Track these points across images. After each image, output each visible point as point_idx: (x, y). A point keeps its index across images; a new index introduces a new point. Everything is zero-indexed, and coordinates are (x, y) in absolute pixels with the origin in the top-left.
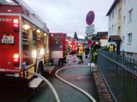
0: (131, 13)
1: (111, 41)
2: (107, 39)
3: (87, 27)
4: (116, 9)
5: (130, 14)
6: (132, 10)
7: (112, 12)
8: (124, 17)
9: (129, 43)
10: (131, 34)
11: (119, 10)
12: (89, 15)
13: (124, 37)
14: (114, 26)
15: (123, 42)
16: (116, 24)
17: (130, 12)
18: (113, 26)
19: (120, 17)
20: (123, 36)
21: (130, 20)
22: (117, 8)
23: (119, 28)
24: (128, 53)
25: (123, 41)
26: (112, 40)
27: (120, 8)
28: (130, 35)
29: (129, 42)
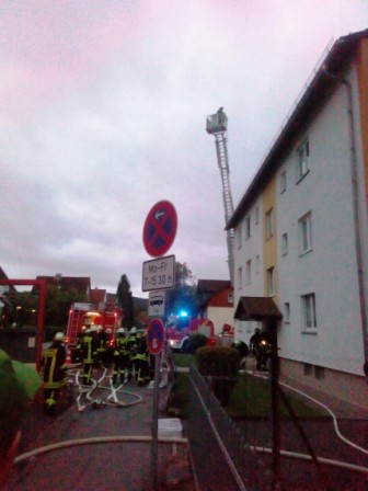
0: (304, 223)
1: (243, 316)
2: (231, 305)
3: (145, 263)
4: (257, 209)
5: (305, 228)
6: (309, 214)
7: (246, 217)
8: (285, 236)
9: (309, 330)
10: (313, 295)
11: (268, 213)
12: (157, 216)
13: (287, 304)
14: (253, 264)
15: (288, 323)
16: (258, 257)
17: (303, 221)
18: (249, 263)
19: (269, 237)
20: (286, 301)
21: (306, 247)
22: (261, 205)
23: (270, 270)
24: (307, 367)
25: (285, 319)
26: (248, 313)
27: (269, 208)
28: (308, 298)
29: (309, 324)
